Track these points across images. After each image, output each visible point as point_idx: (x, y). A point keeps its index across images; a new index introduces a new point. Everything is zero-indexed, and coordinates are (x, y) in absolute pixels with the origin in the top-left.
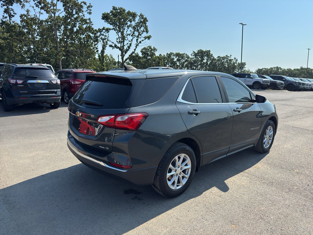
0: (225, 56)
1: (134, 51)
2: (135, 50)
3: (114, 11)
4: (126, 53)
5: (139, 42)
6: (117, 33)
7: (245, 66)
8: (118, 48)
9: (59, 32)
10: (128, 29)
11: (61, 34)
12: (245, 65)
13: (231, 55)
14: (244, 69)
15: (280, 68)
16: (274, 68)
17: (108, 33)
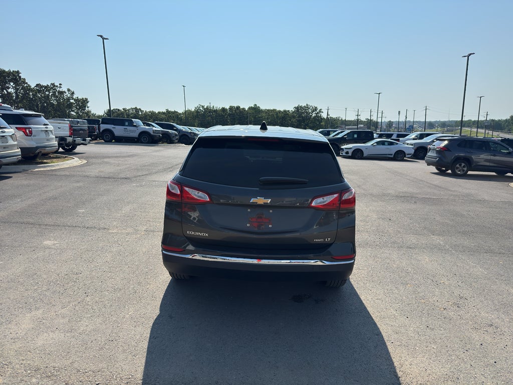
0: (49, 84)
7: (89, 105)
12: (88, 102)
13: (60, 84)
14: (87, 108)
15: (140, 109)
16: (132, 109)
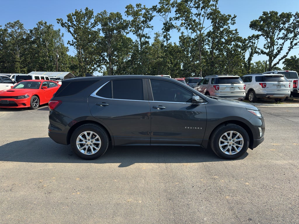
1: (286, 55)
2: (287, 53)
3: (264, 17)
4: (274, 58)
5: (293, 45)
6: (265, 38)
8: (265, 53)
9: (209, 46)
10: (280, 32)
11: (210, 47)
17: (258, 40)
